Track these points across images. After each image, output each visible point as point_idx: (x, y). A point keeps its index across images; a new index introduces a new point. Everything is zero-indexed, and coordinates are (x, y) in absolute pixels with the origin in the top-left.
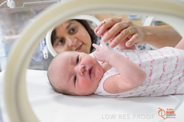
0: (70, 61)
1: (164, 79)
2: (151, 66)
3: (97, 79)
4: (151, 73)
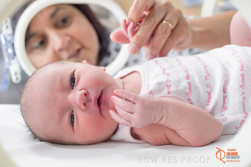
2: (209, 86)
4: (209, 98)
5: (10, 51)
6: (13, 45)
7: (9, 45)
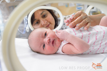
0: (41, 35)
1: (96, 44)
2: (89, 37)
3: (57, 46)
4: (89, 41)
5: (26, 22)
6: (27, 21)
7: (26, 21)
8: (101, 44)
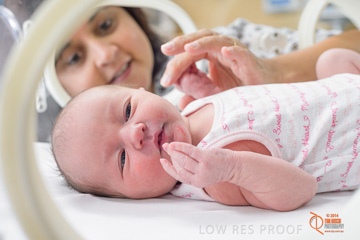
2: (306, 118)
4: (307, 135)
8: (355, 142)
